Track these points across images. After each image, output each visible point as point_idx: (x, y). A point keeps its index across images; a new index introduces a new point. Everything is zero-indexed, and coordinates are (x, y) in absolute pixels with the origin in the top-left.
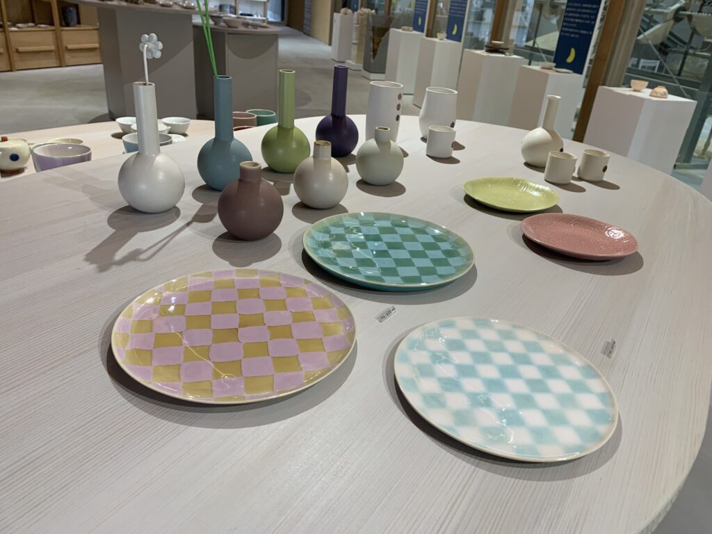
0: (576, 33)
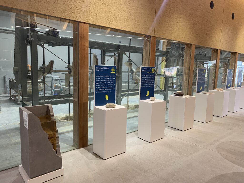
0: (201, 82)
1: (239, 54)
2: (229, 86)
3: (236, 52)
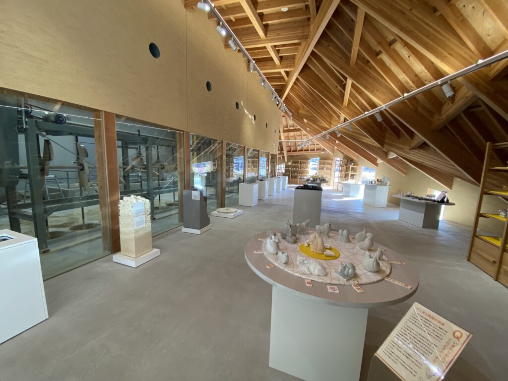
3: (259, 150)
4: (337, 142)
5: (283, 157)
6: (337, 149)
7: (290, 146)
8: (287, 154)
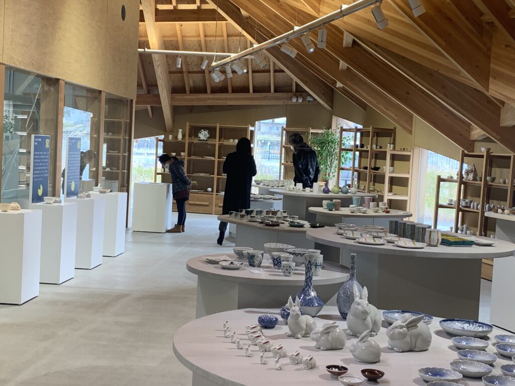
1: (66, 83)
2: (40, 192)
3: (58, 77)
4: (343, 65)
5: (157, 110)
6: (343, 90)
7: (180, 72)
8: (172, 99)
